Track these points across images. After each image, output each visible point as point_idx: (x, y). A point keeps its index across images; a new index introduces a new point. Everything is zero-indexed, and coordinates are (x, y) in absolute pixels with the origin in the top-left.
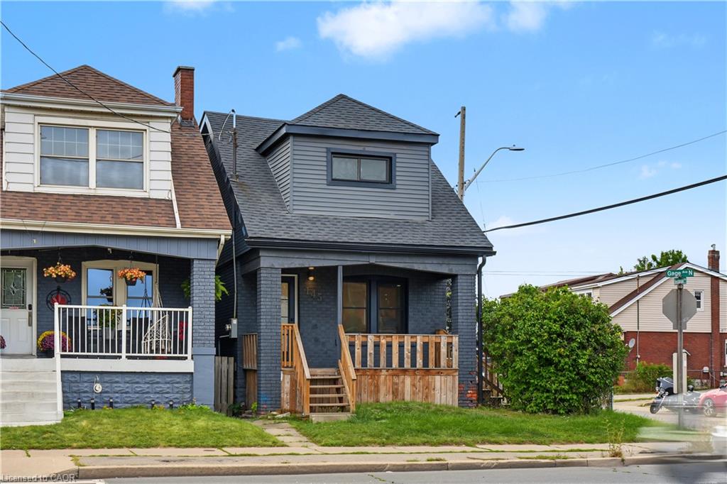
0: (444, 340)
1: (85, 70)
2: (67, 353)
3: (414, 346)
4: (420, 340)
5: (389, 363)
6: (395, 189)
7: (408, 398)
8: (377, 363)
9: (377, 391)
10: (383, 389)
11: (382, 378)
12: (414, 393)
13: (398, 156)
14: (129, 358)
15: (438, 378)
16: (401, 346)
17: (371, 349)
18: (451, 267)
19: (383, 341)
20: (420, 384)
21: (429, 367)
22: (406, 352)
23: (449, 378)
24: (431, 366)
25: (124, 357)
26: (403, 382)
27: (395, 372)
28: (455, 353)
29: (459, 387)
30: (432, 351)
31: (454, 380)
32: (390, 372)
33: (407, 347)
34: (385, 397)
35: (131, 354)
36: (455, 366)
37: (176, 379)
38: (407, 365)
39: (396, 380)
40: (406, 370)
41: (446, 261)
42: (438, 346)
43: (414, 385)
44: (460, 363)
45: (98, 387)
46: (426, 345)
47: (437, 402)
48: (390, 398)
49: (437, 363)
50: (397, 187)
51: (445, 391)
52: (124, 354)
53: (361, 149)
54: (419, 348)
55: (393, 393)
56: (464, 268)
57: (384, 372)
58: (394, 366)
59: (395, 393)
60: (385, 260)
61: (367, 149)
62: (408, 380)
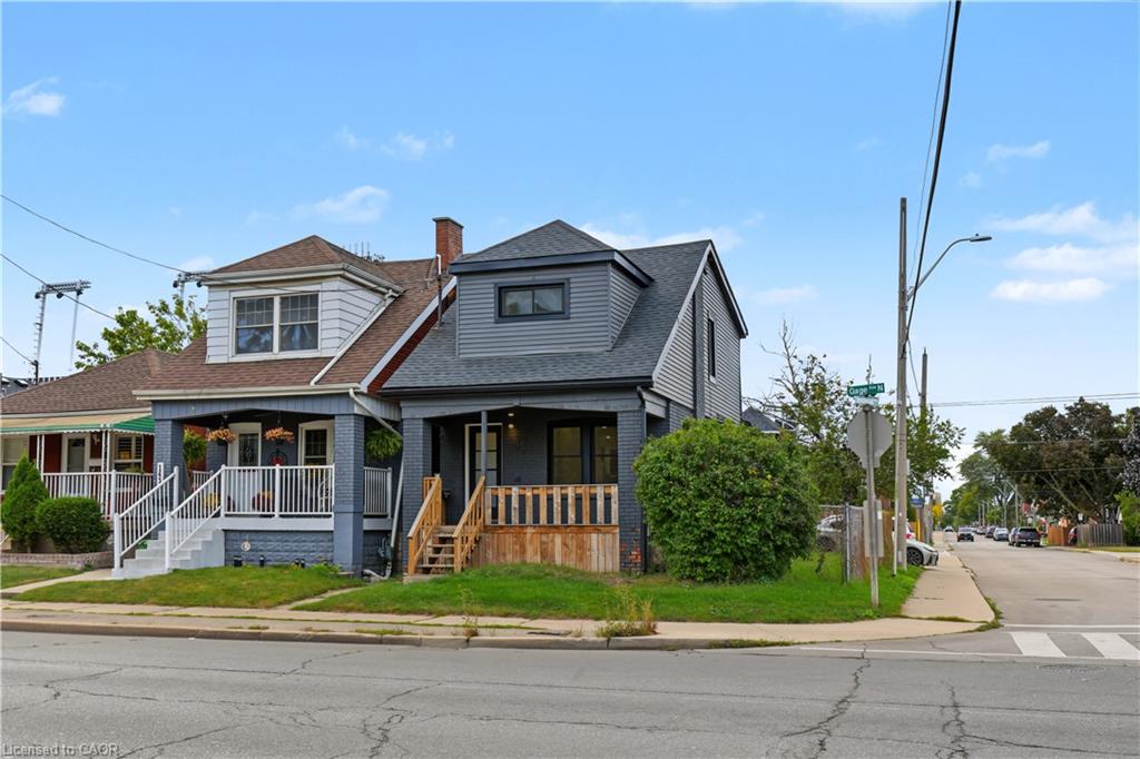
0: (599, 490)
1: (313, 241)
2: (231, 513)
3: (564, 498)
4: (570, 491)
5: (536, 519)
6: (569, 318)
7: (558, 561)
8: (522, 519)
9: (523, 551)
10: (530, 550)
11: (528, 536)
12: (565, 555)
13: (572, 280)
14: (281, 516)
15: (594, 536)
16: (550, 499)
17: (515, 503)
18: (608, 403)
19: (529, 494)
20: (572, 544)
21: (584, 522)
22: (555, 506)
23: (609, 537)
24: (586, 521)
25: (277, 516)
26: (553, 541)
27: (543, 530)
28: (615, 506)
29: (621, 547)
30: (586, 504)
31: (614, 539)
32: (537, 530)
33: (557, 500)
34: (533, 557)
35: (283, 513)
36: (615, 521)
37: (320, 537)
38: (557, 521)
39: (544, 538)
40: (556, 527)
41: (602, 396)
42: (593, 499)
43: (565, 544)
44: (621, 518)
45: (247, 546)
46: (578, 499)
47: (594, 568)
48: (538, 559)
49: (593, 518)
50: (572, 316)
51: (603, 552)
52: (277, 513)
53: (530, 278)
54: (570, 501)
55: (541, 553)
56: (624, 403)
57: (529, 531)
58: (541, 522)
59: (544, 554)
60: (531, 401)
61: (537, 278)
62: (558, 539)
